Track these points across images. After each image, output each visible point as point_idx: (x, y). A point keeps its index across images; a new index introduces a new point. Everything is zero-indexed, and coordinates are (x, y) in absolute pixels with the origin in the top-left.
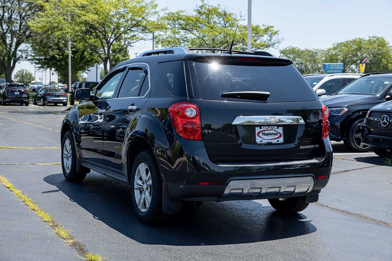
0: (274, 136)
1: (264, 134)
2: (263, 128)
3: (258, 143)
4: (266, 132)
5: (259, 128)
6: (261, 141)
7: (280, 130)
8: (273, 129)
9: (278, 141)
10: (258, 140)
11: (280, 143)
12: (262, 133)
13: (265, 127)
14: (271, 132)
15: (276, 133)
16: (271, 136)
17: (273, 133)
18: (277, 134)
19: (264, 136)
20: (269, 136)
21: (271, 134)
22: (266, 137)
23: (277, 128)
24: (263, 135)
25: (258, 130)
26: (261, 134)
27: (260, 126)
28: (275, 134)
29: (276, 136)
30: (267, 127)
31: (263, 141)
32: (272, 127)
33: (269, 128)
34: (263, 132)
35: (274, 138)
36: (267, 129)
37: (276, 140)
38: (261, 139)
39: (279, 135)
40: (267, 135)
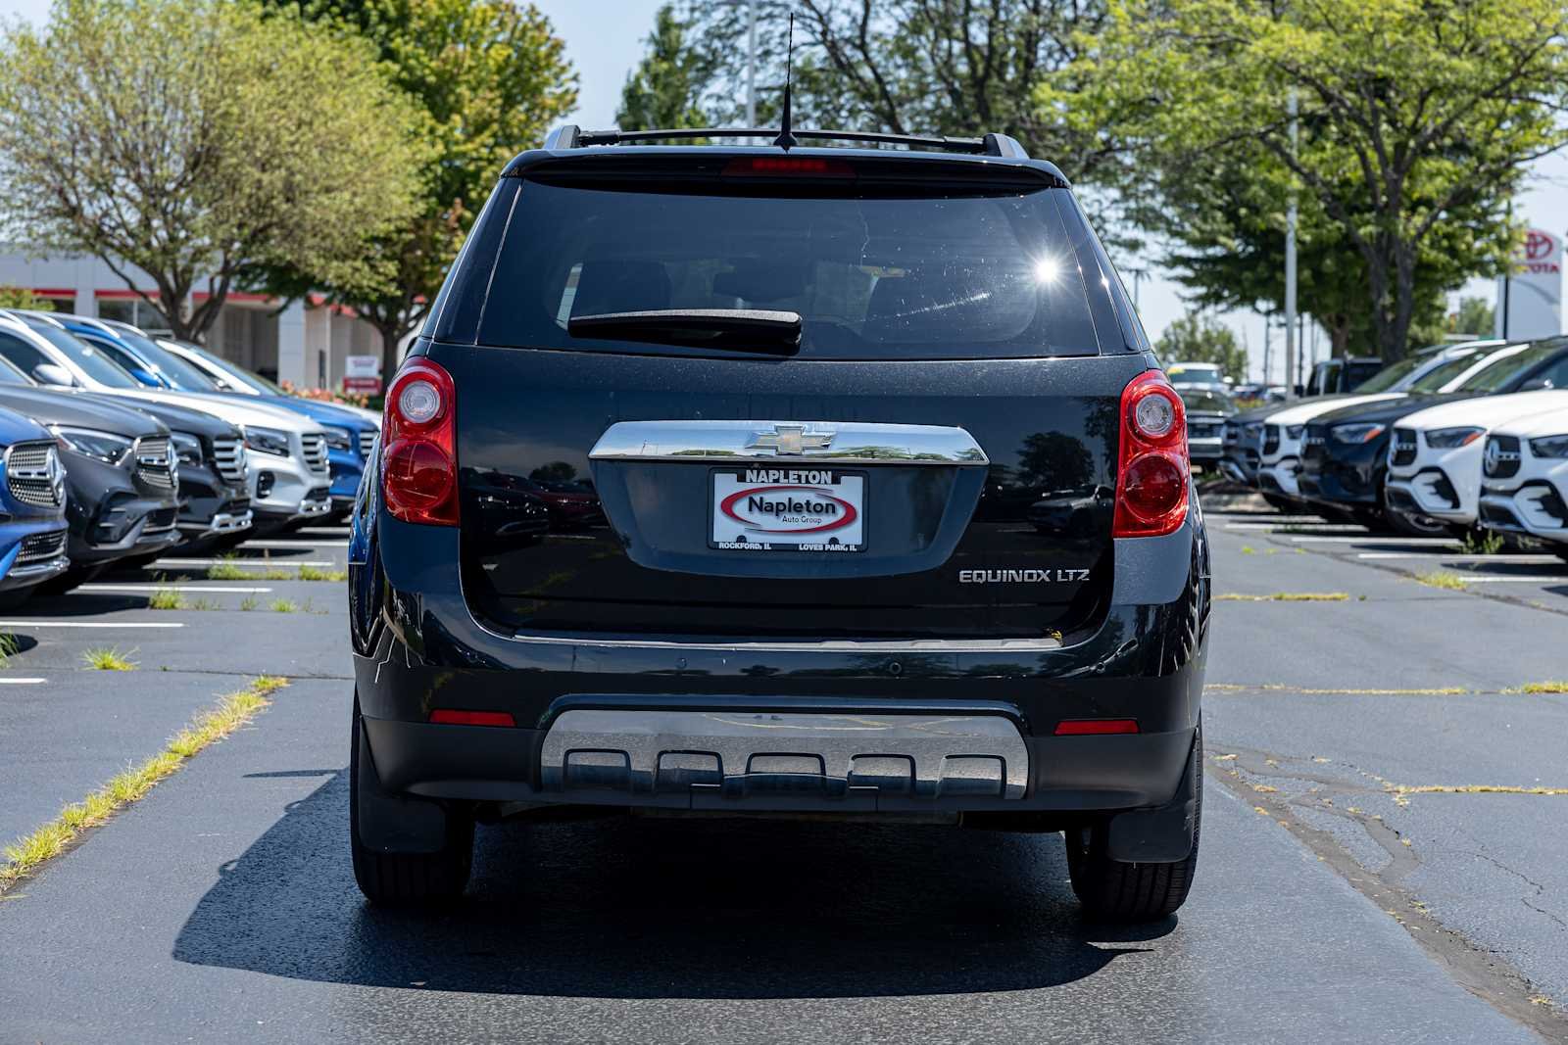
0: (815, 517)
1: (760, 509)
2: (754, 480)
3: (721, 546)
4: (771, 498)
5: (735, 476)
6: (741, 539)
7: (851, 490)
8: (807, 482)
9: (834, 541)
10: (725, 532)
11: (842, 548)
12: (752, 500)
13: (763, 472)
14: (800, 497)
15: (824, 502)
16: (795, 516)
17: (808, 503)
18: (830, 509)
19: (757, 517)
20: (788, 516)
21: (797, 508)
22: (768, 521)
23: (829, 481)
24: (754, 508)
25: (725, 485)
26: (741, 508)
27: (740, 468)
28: (819, 509)
29: (827, 519)
30: (774, 474)
31: (750, 537)
32: (803, 474)
33: (786, 476)
34: (757, 498)
35: (816, 525)
36: (776, 481)
37: (824, 538)
38: (740, 529)
39: (841, 512)
40: (776, 509)
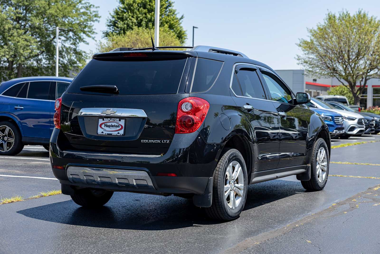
0: (116, 128)
3: (99, 134)
4: (108, 124)
5: (102, 119)
6: (102, 132)
7: (122, 123)
8: (115, 121)
10: (100, 131)
11: (120, 135)
12: (105, 124)
13: (107, 119)
14: (113, 124)
15: (118, 125)
16: (112, 128)
17: (115, 125)
18: (118, 126)
19: (105, 128)
21: (113, 126)
23: (118, 120)
24: (105, 126)
25: (101, 121)
26: (103, 126)
28: (117, 126)
29: (118, 129)
30: (109, 119)
31: (104, 132)
32: (114, 119)
33: (111, 120)
34: (106, 124)
35: (116, 130)
36: (109, 120)
37: (117, 132)
38: (102, 130)
39: (120, 127)
40: (109, 126)
